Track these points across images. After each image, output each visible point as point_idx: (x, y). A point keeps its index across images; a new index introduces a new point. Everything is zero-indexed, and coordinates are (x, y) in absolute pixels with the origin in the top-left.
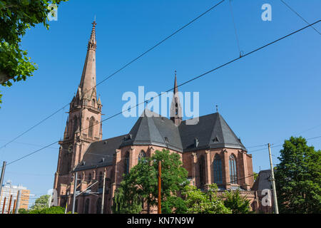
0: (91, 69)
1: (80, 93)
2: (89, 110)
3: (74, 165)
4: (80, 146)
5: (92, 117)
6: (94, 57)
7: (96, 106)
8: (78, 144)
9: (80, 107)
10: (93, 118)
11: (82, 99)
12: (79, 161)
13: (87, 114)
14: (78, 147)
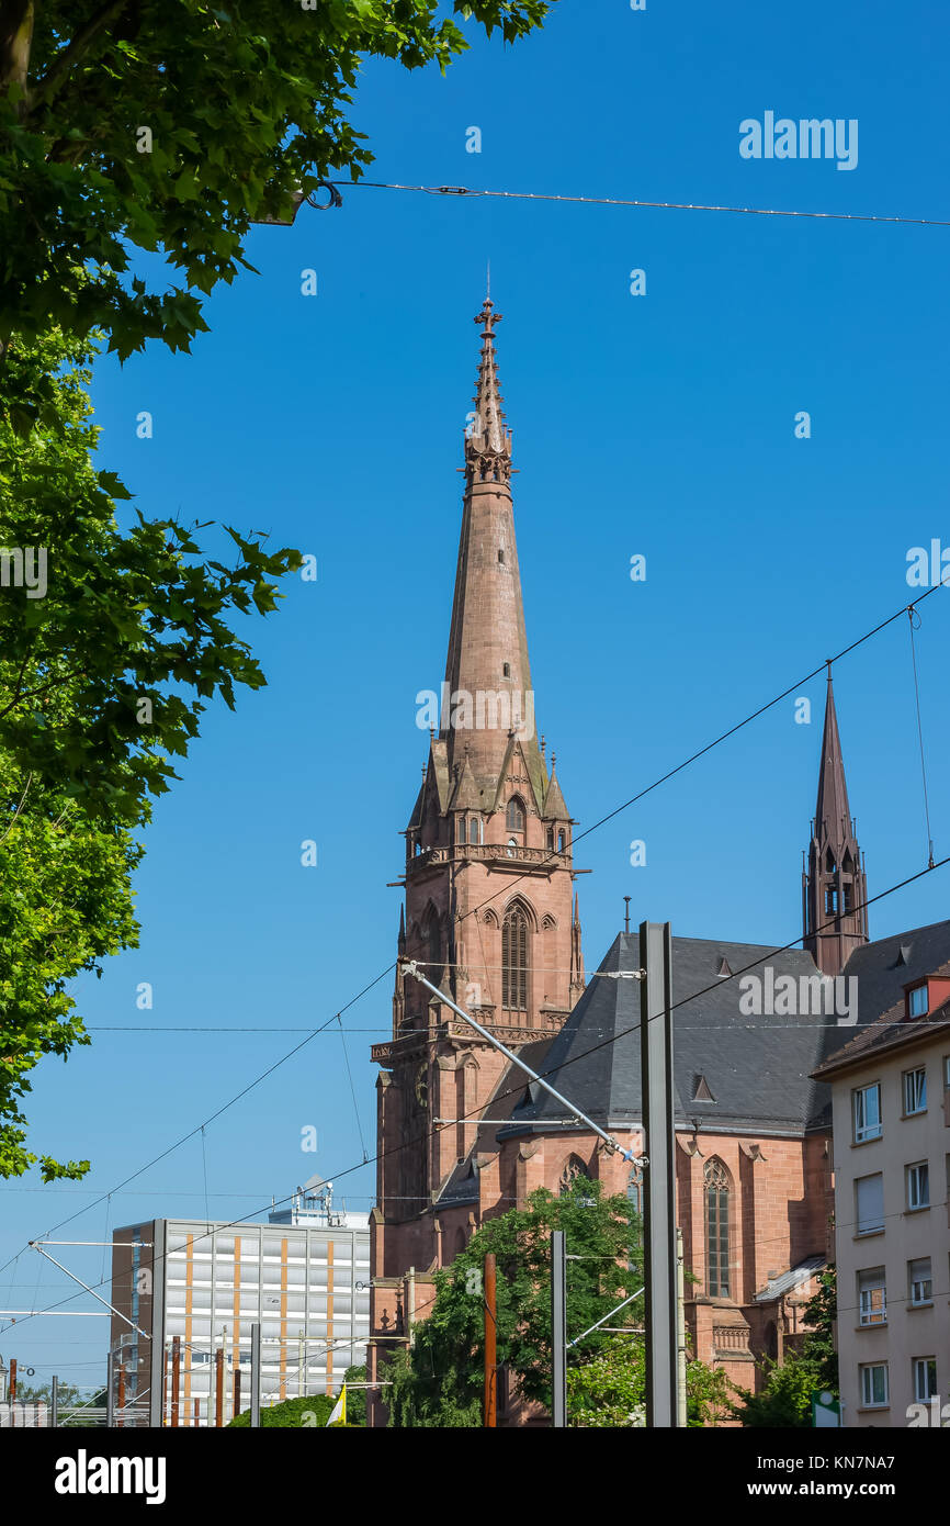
0: (486, 620)
1: (442, 773)
2: (492, 865)
3: (437, 1173)
4: (460, 1073)
5: (519, 901)
6: (503, 542)
7: (537, 835)
8: (450, 1062)
9: (441, 857)
10: (520, 905)
11: (451, 814)
12: (460, 1151)
13: (481, 889)
14: (447, 1080)
